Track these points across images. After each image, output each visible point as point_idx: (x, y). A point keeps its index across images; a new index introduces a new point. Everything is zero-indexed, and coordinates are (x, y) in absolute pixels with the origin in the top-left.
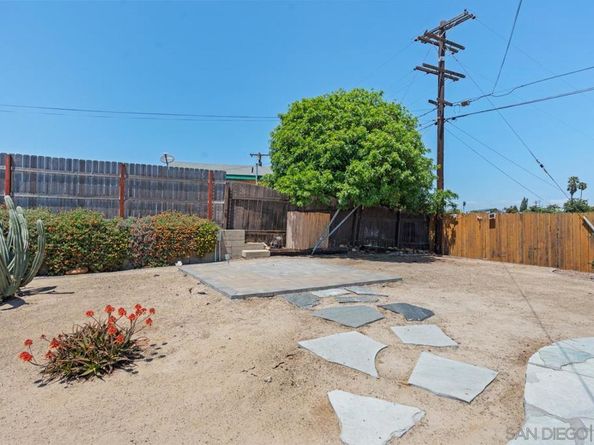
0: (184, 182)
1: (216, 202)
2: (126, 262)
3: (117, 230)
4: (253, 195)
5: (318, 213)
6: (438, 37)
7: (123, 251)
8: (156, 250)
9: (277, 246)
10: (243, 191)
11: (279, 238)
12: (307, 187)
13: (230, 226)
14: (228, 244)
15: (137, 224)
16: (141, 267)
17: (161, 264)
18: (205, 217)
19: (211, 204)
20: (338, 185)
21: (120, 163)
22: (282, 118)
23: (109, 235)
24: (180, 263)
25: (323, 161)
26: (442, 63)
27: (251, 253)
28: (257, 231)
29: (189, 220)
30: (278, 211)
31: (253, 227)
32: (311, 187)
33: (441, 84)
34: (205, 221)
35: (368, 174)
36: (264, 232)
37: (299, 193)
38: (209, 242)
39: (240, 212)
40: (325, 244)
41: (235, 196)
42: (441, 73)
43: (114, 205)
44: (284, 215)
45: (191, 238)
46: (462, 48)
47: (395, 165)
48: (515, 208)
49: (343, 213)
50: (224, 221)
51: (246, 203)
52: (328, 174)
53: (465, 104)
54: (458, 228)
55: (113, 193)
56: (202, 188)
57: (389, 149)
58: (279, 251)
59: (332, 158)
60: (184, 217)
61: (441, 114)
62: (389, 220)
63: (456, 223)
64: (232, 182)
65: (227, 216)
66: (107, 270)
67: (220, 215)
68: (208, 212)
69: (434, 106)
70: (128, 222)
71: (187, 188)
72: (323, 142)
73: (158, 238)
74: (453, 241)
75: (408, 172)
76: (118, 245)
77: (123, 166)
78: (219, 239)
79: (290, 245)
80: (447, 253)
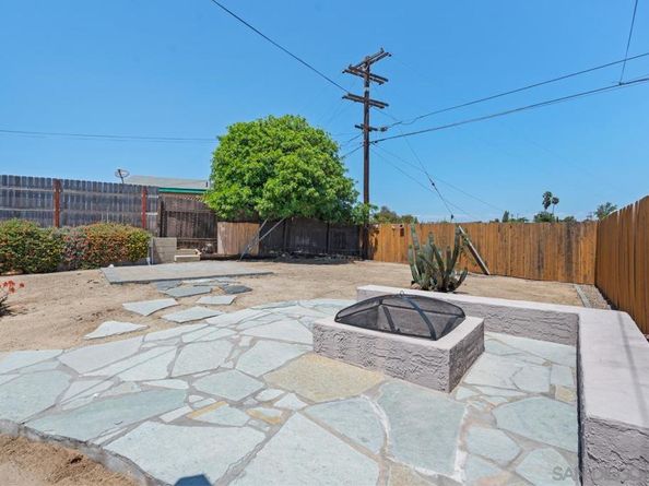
0: (118, 195)
1: (149, 214)
2: (61, 265)
3: (50, 237)
4: (184, 208)
5: (247, 224)
6: (364, 71)
7: (57, 256)
8: (89, 254)
9: (208, 252)
10: (176, 204)
11: (209, 245)
12: (228, 201)
13: (163, 234)
14: (160, 250)
15: (70, 232)
16: (74, 269)
17: (93, 266)
18: (138, 227)
19: (144, 216)
20: (257, 200)
21: (55, 180)
22: (220, 139)
23: (42, 241)
24: (112, 266)
25: (246, 178)
26: (367, 93)
27: (181, 258)
28: (191, 239)
29: (122, 229)
30: (209, 222)
31: (186, 235)
32: (233, 201)
33: (367, 111)
34: (137, 230)
35: (277, 191)
36: (196, 240)
37: (223, 207)
38: (140, 248)
39: (173, 222)
40: (255, 250)
41: (168, 209)
42: (367, 102)
43: (49, 215)
44: (216, 226)
45: (122, 245)
46: (387, 80)
47: (301, 183)
48: (497, 221)
49: (270, 224)
50: (157, 231)
51: (179, 215)
52: (246, 191)
53: (383, 130)
54: (379, 237)
55: (48, 205)
56: (136, 201)
57: (296, 168)
58: (210, 256)
59: (253, 177)
60: (117, 226)
61: (367, 138)
62: (319, 230)
63: (378, 232)
64: (165, 195)
65: (160, 226)
66: (42, 272)
67: (153, 225)
68: (142, 223)
69: (360, 131)
70: (63, 230)
71: (121, 201)
72: (248, 162)
73: (90, 245)
74: (376, 248)
75: (313, 189)
76: (51, 250)
77: (58, 182)
78: (151, 245)
79: (221, 251)
80: (372, 259)
